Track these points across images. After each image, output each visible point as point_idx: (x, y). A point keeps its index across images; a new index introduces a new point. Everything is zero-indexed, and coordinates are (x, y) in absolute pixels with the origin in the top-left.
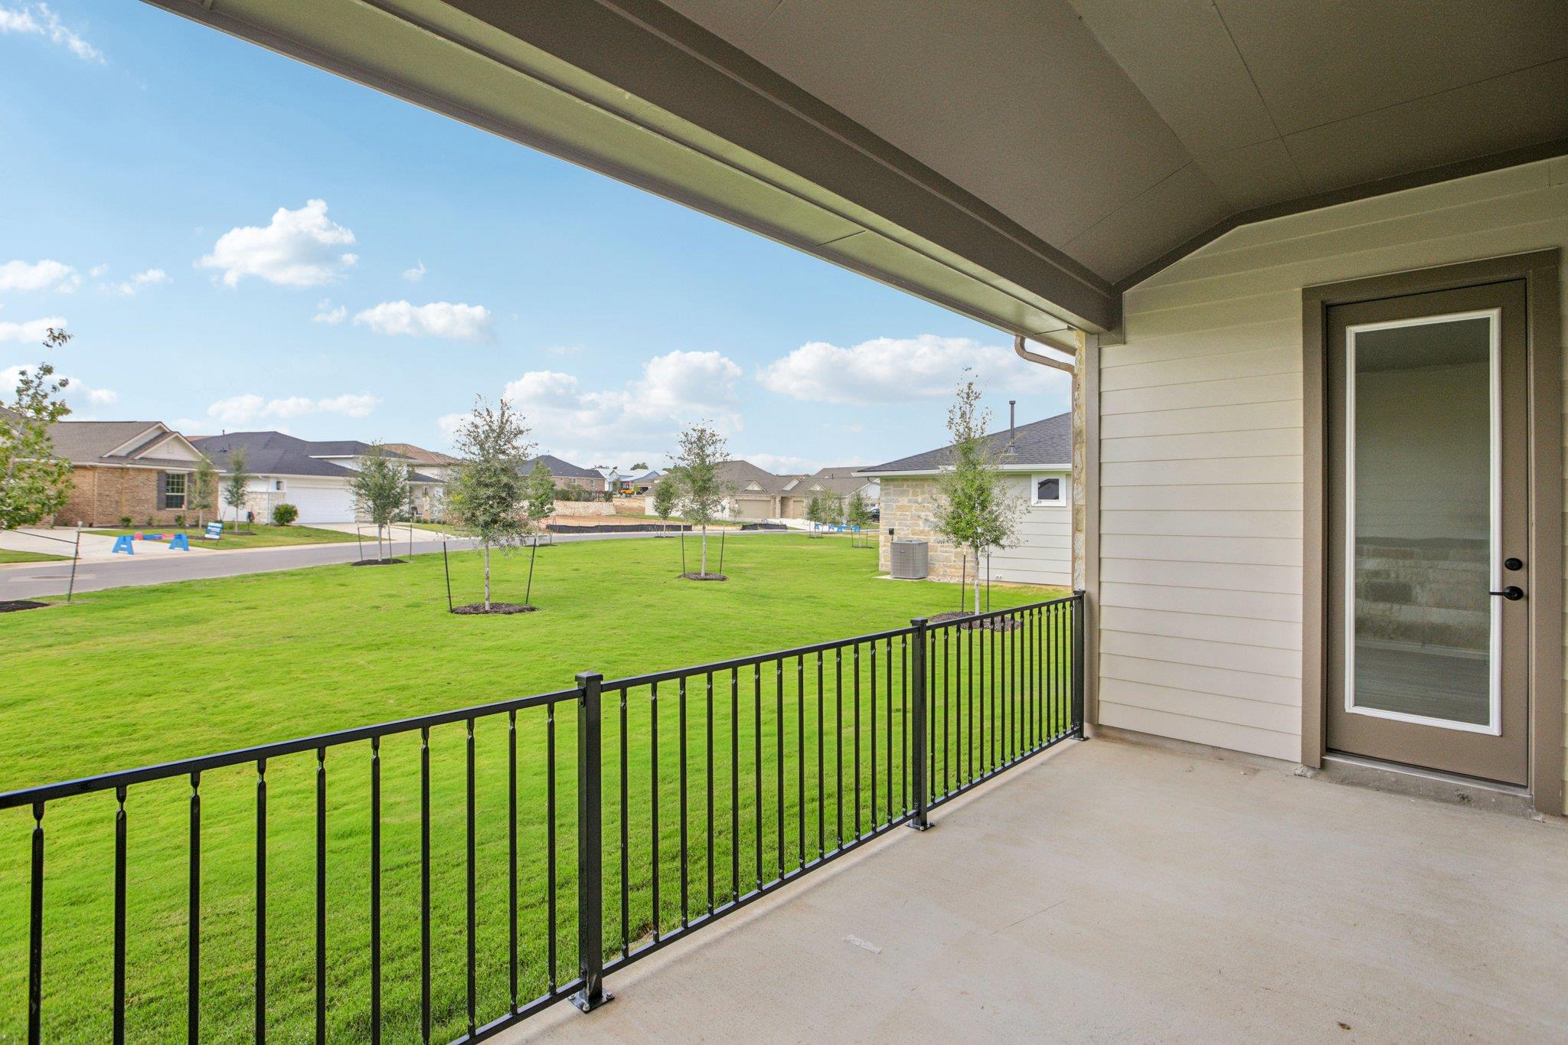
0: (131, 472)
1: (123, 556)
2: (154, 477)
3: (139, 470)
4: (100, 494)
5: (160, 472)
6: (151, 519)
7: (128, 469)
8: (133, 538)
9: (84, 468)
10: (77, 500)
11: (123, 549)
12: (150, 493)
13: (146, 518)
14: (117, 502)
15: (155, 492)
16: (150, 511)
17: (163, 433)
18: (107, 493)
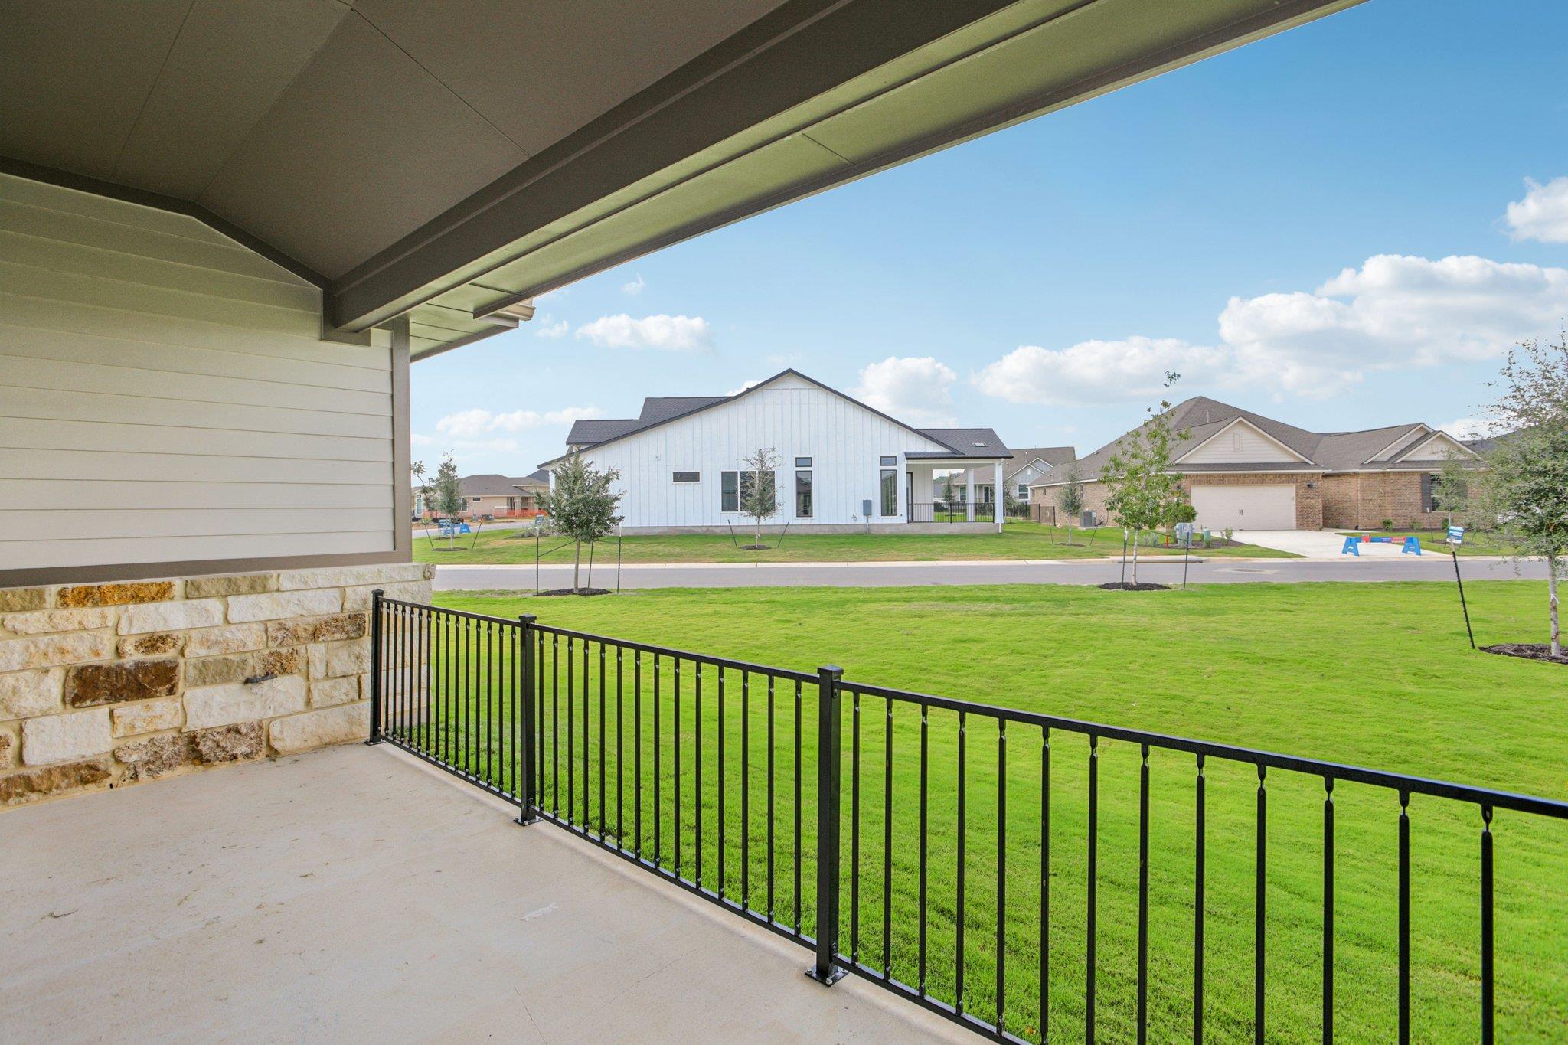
0: (1392, 476)
1: (1350, 557)
2: (1417, 479)
3: (1399, 473)
4: (1363, 499)
5: (1423, 475)
6: (1414, 523)
7: (1389, 473)
8: (1359, 541)
9: (1348, 474)
10: (1345, 505)
11: (1350, 551)
12: (1414, 496)
13: (1409, 521)
14: (1380, 506)
15: (1419, 496)
16: (1415, 514)
17: (1426, 434)
18: (1370, 497)
